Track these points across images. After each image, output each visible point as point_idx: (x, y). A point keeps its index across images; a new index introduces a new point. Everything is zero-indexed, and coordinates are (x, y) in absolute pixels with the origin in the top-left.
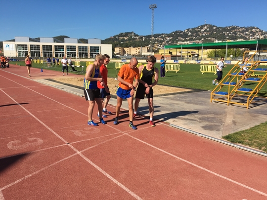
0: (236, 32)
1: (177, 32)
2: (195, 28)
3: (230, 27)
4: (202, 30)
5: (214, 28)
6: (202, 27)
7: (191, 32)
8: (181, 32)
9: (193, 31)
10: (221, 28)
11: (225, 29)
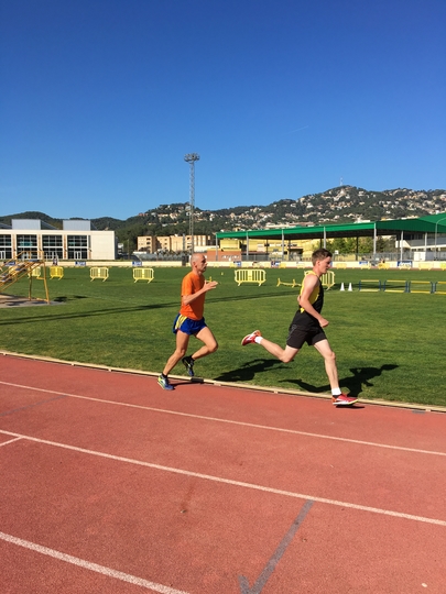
0: (406, 200)
1: (282, 202)
2: (320, 194)
3: (393, 191)
4: (335, 199)
5: (360, 194)
6: (335, 191)
7: (312, 202)
8: (292, 202)
9: (317, 200)
10: (375, 193)
11: (383, 196)
